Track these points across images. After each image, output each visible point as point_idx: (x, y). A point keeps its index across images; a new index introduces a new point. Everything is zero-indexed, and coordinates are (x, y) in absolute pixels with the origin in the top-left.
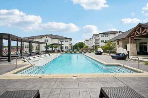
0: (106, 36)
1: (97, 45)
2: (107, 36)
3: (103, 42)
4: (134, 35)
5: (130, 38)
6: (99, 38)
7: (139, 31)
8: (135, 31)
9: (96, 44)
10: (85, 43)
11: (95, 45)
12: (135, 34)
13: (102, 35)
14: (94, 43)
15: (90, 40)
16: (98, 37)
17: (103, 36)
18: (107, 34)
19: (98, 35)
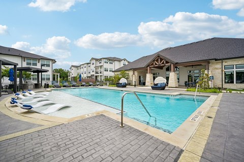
0: (110, 63)
1: (100, 74)
2: (112, 63)
3: (107, 71)
4: (152, 64)
5: (148, 68)
6: (101, 65)
7: (157, 61)
8: (154, 61)
9: (97, 73)
10: (72, 71)
11: (95, 75)
12: (154, 64)
13: (106, 61)
14: (93, 71)
15: (81, 67)
16: (100, 63)
17: (107, 63)
18: (112, 60)
19: (101, 59)
